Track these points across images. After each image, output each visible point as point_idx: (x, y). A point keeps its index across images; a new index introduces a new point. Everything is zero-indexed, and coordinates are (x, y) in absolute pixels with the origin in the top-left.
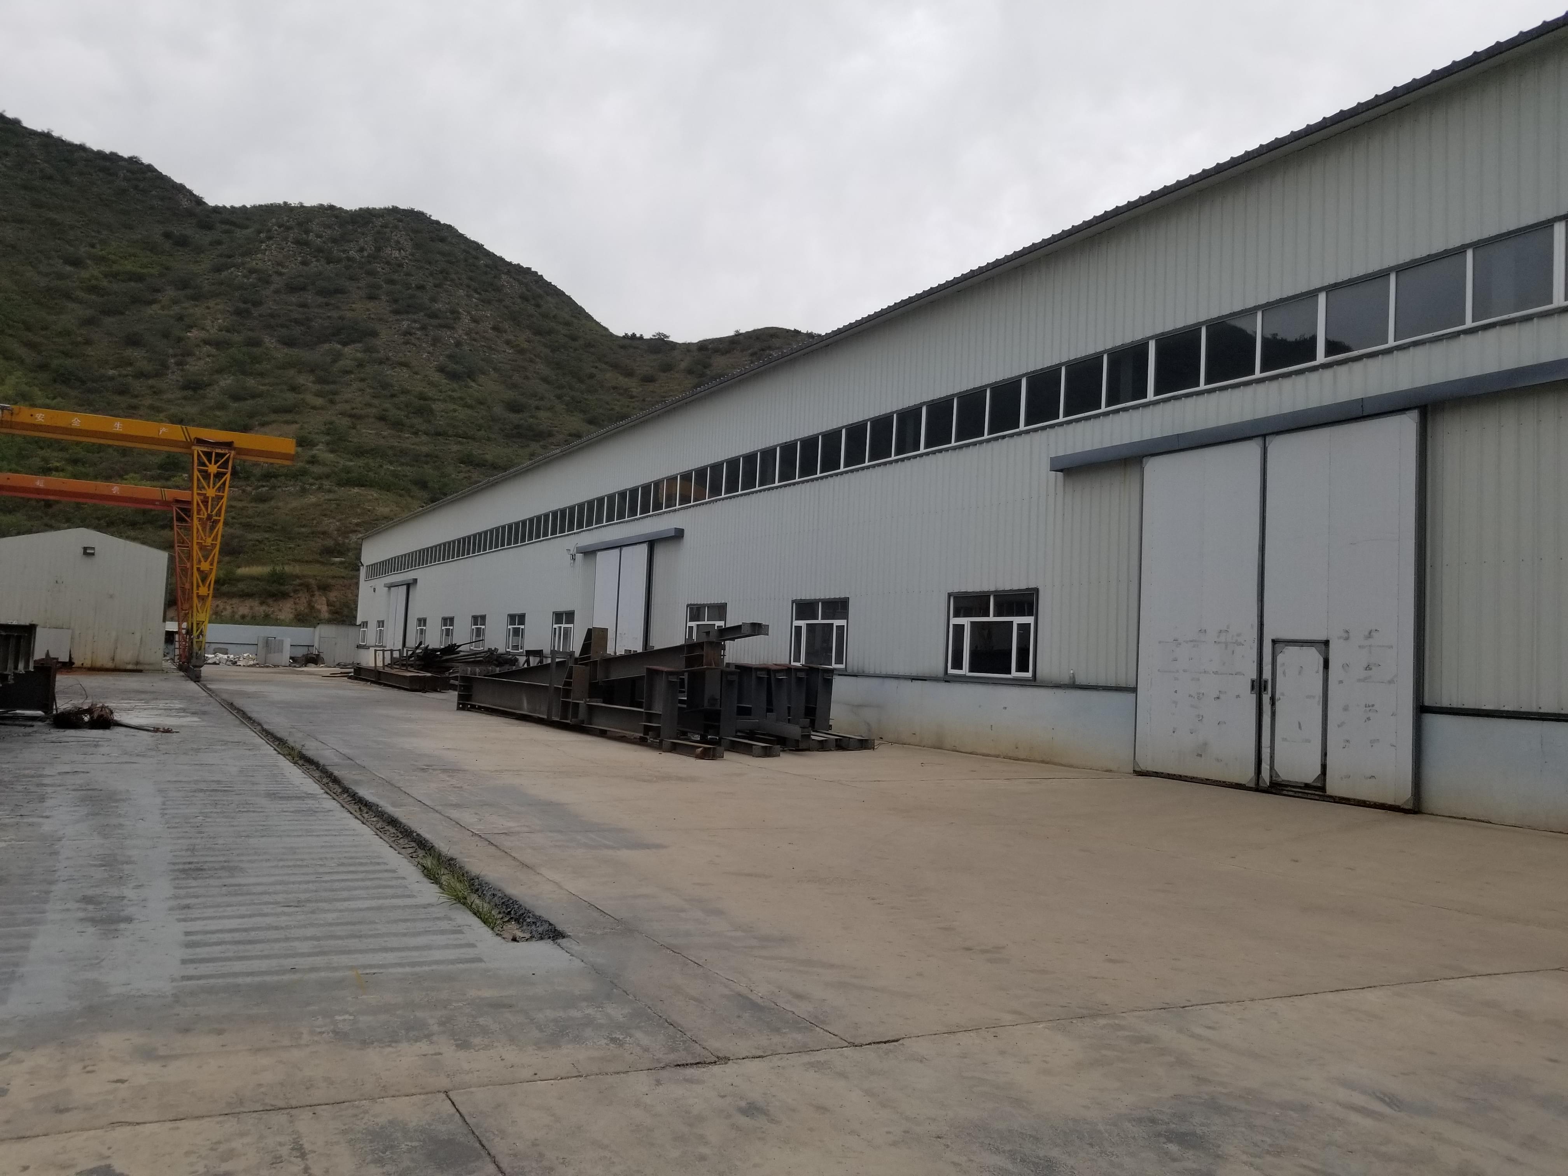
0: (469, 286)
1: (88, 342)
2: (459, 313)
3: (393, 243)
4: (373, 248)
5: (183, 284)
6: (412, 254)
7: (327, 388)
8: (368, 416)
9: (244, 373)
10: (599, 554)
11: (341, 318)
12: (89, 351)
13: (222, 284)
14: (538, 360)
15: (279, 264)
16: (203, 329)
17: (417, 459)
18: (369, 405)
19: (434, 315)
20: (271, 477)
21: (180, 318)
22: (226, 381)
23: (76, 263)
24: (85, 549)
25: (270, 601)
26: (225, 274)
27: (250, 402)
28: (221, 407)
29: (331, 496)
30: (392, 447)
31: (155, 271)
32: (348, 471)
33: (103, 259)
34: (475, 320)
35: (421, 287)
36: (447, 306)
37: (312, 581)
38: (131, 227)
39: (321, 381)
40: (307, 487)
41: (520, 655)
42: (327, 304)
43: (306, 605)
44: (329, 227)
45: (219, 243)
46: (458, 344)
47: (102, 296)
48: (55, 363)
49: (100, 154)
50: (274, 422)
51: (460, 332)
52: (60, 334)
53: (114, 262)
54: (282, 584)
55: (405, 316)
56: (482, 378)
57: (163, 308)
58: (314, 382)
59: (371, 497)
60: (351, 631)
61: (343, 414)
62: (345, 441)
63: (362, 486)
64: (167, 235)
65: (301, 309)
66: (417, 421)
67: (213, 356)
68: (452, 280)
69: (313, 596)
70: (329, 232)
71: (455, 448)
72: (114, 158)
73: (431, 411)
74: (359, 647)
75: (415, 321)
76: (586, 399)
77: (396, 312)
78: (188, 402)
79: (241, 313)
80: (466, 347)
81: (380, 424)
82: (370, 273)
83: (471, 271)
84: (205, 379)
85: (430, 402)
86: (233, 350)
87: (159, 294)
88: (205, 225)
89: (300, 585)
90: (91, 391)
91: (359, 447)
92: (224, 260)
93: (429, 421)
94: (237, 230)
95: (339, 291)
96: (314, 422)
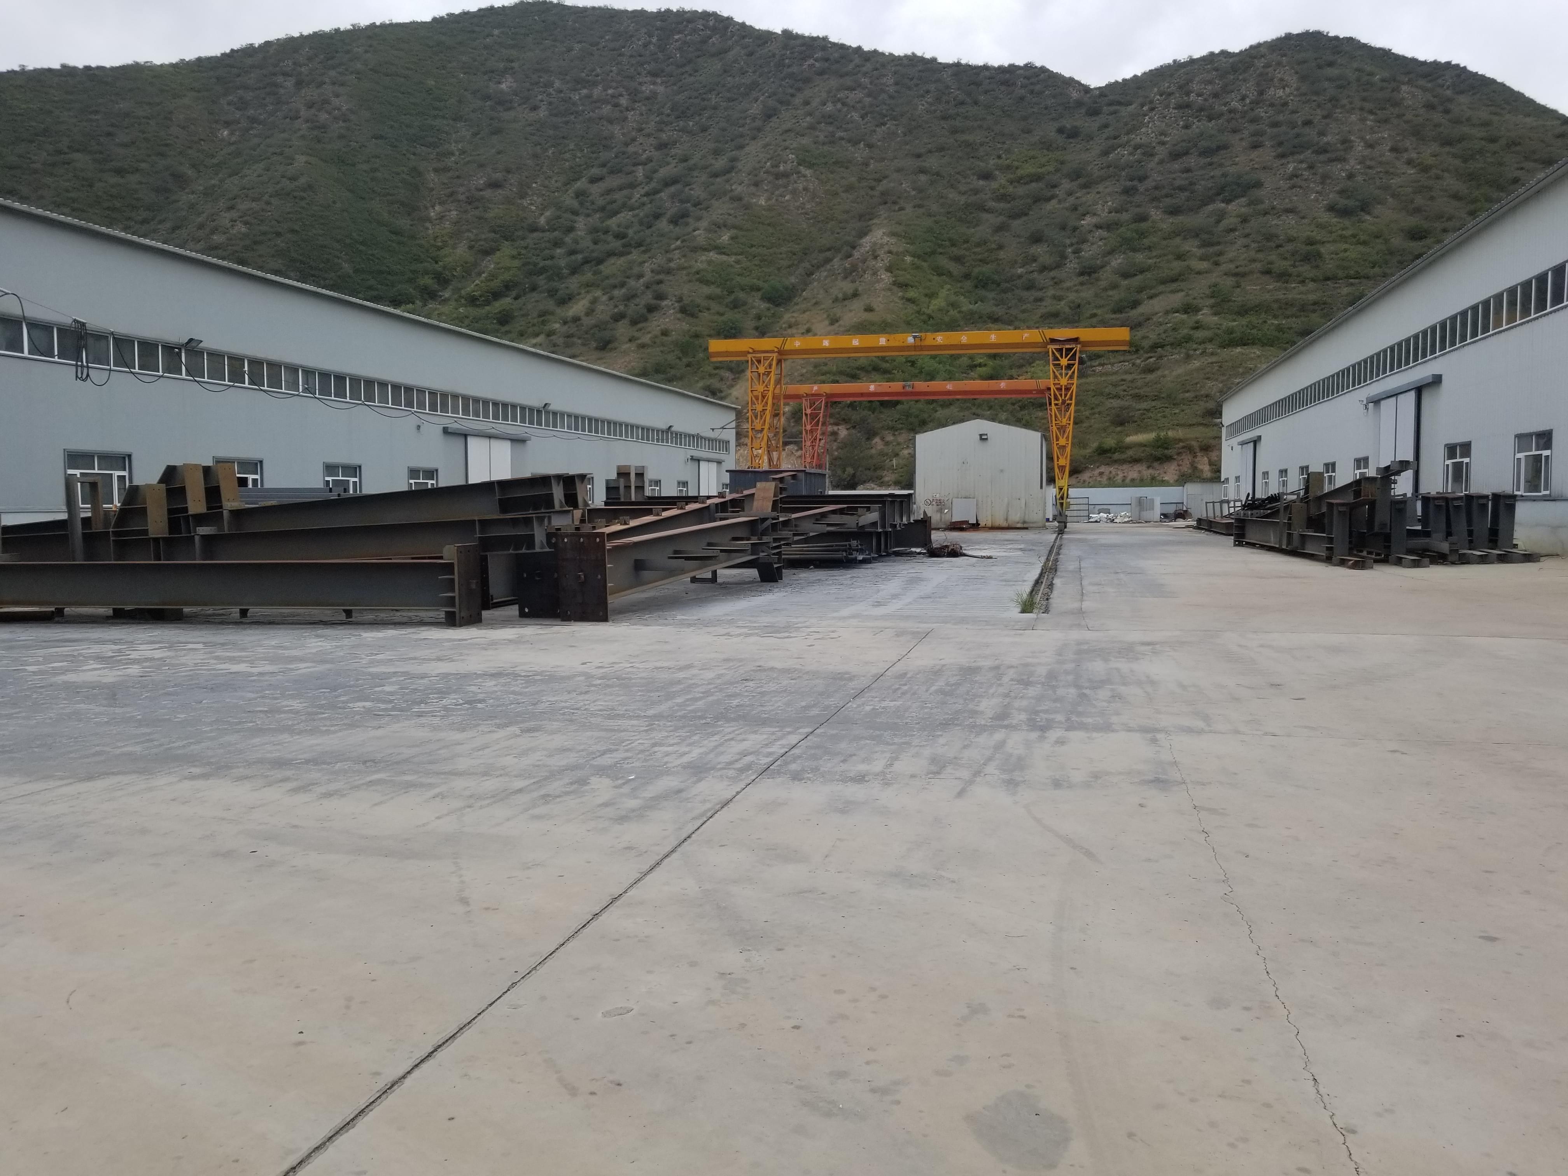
0: (1362, 109)
1: (1000, 247)
2: (1351, 141)
3: (1276, 82)
4: (1255, 93)
5: (1075, 175)
6: (1297, 89)
7: (1211, 250)
8: (1251, 272)
9: (1134, 250)
10: (1382, 402)
11: (1224, 175)
12: (1002, 254)
13: (1109, 167)
14: (1446, 175)
15: (1163, 133)
16: (1095, 214)
17: (1303, 309)
18: (1254, 260)
19: (1322, 151)
20: (1158, 347)
21: (1075, 209)
22: (1117, 261)
23: (987, 176)
24: (981, 435)
25: (1156, 464)
26: (1111, 156)
27: (1140, 277)
28: (1114, 286)
29: (1214, 359)
30: (1277, 301)
31: (1051, 168)
32: (1230, 331)
33: (1009, 167)
34: (1370, 146)
35: (1308, 123)
36: (1337, 137)
37: (1194, 444)
38: (1029, 132)
39: (1205, 244)
40: (1191, 352)
42: (1211, 164)
43: (1189, 466)
44: (1210, 82)
45: (1106, 126)
46: (1350, 176)
47: (1009, 202)
48: (976, 272)
49: (1001, 69)
50: (1160, 293)
51: (1353, 162)
52: (978, 245)
53: (1017, 168)
54: (1167, 448)
55: (1290, 159)
56: (1379, 209)
57: (1060, 202)
58: (1199, 247)
59: (1253, 355)
61: (1227, 274)
62: (1229, 301)
63: (1244, 345)
64: (1060, 131)
65: (1185, 175)
66: (1305, 269)
67: (1105, 239)
68: (1343, 106)
69: (1195, 457)
70: (1209, 87)
71: (1345, 290)
72: (1012, 68)
73: (1319, 255)
75: (1301, 162)
77: (1282, 156)
78: (1084, 287)
79: (1127, 191)
80: (1360, 178)
81: (1266, 278)
82: (1253, 121)
83: (1364, 90)
84: (1098, 262)
85: (1318, 246)
86: (1123, 229)
87: (1056, 189)
88: (1094, 112)
89: (1183, 447)
90: (1005, 291)
91: (1243, 306)
92: (1111, 142)
93: (1317, 267)
94: (1122, 108)
95: (1225, 147)
96: (1199, 287)
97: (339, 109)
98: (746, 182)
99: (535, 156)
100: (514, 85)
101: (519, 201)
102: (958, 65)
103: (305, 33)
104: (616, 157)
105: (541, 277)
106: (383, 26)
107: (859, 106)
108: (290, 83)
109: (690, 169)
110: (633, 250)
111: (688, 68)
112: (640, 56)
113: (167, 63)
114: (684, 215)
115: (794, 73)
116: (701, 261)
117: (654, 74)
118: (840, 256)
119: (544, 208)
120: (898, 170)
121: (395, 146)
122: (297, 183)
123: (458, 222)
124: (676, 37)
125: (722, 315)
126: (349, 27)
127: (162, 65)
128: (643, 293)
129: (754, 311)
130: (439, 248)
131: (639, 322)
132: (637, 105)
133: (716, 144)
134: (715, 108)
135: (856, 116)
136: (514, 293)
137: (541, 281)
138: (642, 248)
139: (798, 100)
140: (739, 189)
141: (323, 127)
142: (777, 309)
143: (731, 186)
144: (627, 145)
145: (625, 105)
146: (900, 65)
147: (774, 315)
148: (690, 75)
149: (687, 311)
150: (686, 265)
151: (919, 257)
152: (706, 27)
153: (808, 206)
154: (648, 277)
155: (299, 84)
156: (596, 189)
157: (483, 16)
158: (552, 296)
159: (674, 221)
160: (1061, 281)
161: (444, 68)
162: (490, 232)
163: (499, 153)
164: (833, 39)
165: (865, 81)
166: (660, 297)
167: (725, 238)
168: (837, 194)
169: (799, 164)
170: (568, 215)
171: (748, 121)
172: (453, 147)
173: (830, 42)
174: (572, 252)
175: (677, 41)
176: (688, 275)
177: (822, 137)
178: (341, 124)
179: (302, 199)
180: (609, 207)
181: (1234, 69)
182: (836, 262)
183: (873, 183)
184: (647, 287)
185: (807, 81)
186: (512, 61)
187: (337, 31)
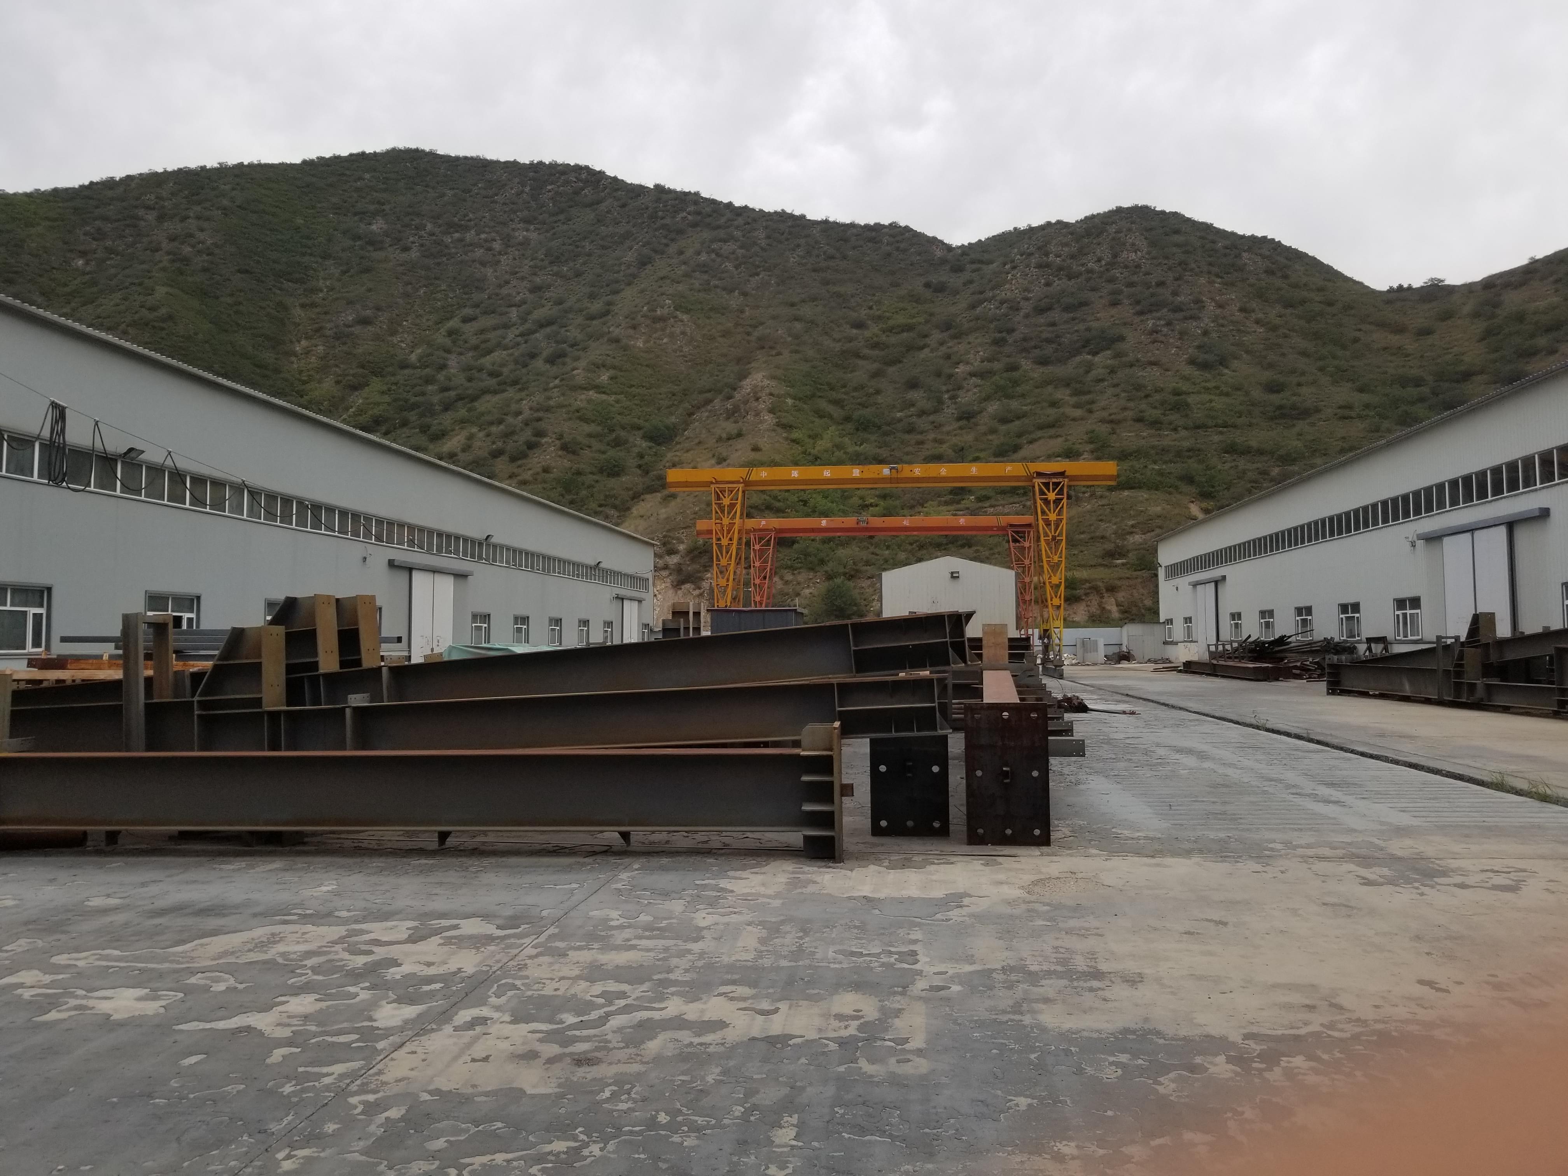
0: (1209, 273)
1: (878, 392)
2: (1203, 301)
3: (1128, 246)
4: (1110, 256)
5: (947, 326)
6: (1149, 253)
7: (1085, 398)
8: (1125, 420)
9: (1009, 397)
10: (1446, 540)
11: (1088, 329)
12: (880, 399)
13: (977, 319)
14: (1292, 334)
15: (1026, 290)
16: (968, 363)
17: (1179, 454)
18: (1125, 409)
19: (1177, 309)
21: (948, 357)
22: (993, 407)
23: (859, 325)
24: (952, 573)
26: (979, 310)
27: (1017, 423)
28: (993, 431)
29: (1104, 502)
30: (1153, 447)
31: (921, 320)
33: (880, 318)
34: (1220, 306)
35: (1161, 284)
36: (1190, 297)
37: (1100, 584)
38: (897, 285)
39: (1077, 393)
40: (1081, 495)
41: (1359, 642)
42: (1074, 319)
43: (1097, 606)
44: (1066, 245)
45: (971, 282)
46: (1205, 333)
47: (883, 350)
48: (856, 415)
49: (867, 227)
50: (1040, 438)
51: (1206, 320)
52: (855, 389)
53: (888, 318)
55: (1149, 316)
56: (1235, 364)
57: (932, 351)
58: (1071, 395)
59: (1141, 498)
60: (1157, 629)
61: (1102, 421)
62: (1108, 447)
64: (927, 285)
65: (1051, 329)
66: (1174, 417)
67: (979, 386)
68: (1192, 270)
69: (1102, 597)
70: (1066, 249)
71: (1217, 438)
72: (878, 227)
73: (1187, 405)
74: (1165, 643)
75: (1159, 319)
76: (1353, 367)
77: (1141, 313)
78: (964, 431)
79: (998, 342)
80: (1214, 335)
81: (1138, 425)
82: (1111, 280)
83: (1210, 256)
84: (975, 408)
85: (1183, 397)
86: (997, 377)
87: (927, 339)
88: (958, 269)
89: (1090, 588)
90: (886, 434)
91: (1123, 451)
92: (976, 297)
93: (1187, 416)
94: (984, 267)
95: (1083, 304)
96: (1076, 433)
97: (203, 243)
98: (623, 325)
99: (407, 295)
100: (385, 227)
101: (390, 338)
102: (826, 222)
103: (169, 169)
104: (489, 298)
105: (412, 413)
106: (251, 166)
107: (732, 256)
108: (151, 216)
109: (566, 312)
110: (508, 388)
111: (562, 217)
112: (514, 204)
113: (20, 191)
114: (563, 355)
115: (667, 225)
116: (581, 400)
117: (527, 221)
118: (720, 397)
119: (413, 346)
120: (774, 318)
121: (262, 282)
122: (156, 314)
123: (325, 357)
124: (549, 187)
125: (604, 453)
126: (216, 165)
127: (15, 194)
128: (522, 430)
129: (636, 450)
130: (304, 383)
131: (519, 459)
132: (510, 249)
133: (592, 289)
134: (589, 255)
135: (729, 266)
136: (384, 428)
137: (412, 416)
138: (518, 387)
139: (672, 249)
140: (616, 332)
141: (186, 260)
142: (658, 448)
143: (609, 328)
144: (500, 286)
145: (497, 250)
146: (771, 220)
147: (656, 454)
148: (564, 223)
149: (568, 448)
150: (565, 403)
151: (800, 399)
152: (579, 180)
153: (686, 349)
154: (527, 413)
155: (161, 218)
156: (469, 329)
157: (353, 161)
158: (425, 432)
159: (551, 360)
160: (941, 425)
161: (313, 207)
162: (357, 367)
163: (370, 290)
164: (704, 194)
165: (737, 233)
166: (540, 434)
167: (604, 377)
168: (714, 338)
169: (676, 309)
170: (441, 353)
171: (623, 268)
172: (321, 283)
173: (702, 198)
174: (446, 389)
175: (549, 191)
176: (568, 413)
177: (697, 285)
178: (205, 257)
179: (163, 329)
180: (483, 346)
181: (1088, 233)
182: (717, 403)
183: (750, 330)
184: (527, 424)
185: (680, 232)
186: (383, 204)
187: (203, 168)
